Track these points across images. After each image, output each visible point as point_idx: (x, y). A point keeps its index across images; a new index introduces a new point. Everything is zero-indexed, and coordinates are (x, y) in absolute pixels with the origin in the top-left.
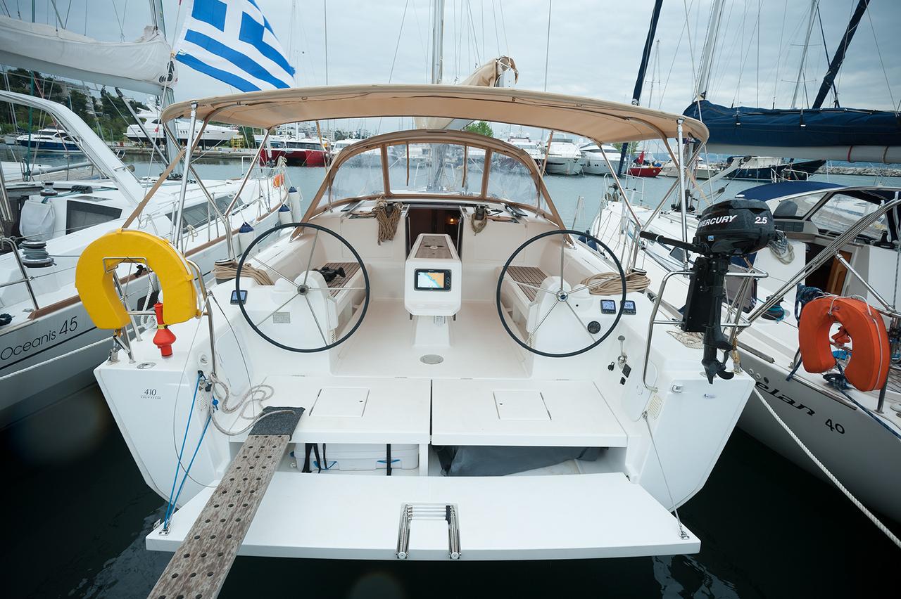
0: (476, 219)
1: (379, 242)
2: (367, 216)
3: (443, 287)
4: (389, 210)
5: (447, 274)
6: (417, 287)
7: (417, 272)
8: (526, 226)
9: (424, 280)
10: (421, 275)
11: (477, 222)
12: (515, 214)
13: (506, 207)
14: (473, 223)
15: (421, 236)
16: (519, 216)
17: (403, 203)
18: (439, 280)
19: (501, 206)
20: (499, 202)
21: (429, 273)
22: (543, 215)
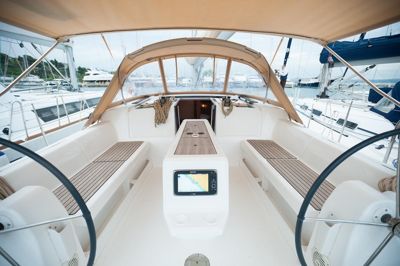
0: (225, 106)
1: (155, 125)
2: (149, 106)
3: (207, 190)
4: (163, 102)
5: (212, 176)
6: (176, 192)
7: (177, 174)
8: (260, 110)
9: (185, 184)
10: (182, 177)
11: (226, 108)
12: (248, 101)
13: (239, 98)
14: (223, 109)
15: (185, 121)
16: (251, 103)
17: (176, 97)
18: (202, 182)
19: (236, 97)
20: (234, 94)
21: (190, 175)
22: (268, 102)
